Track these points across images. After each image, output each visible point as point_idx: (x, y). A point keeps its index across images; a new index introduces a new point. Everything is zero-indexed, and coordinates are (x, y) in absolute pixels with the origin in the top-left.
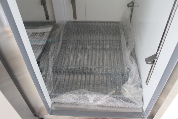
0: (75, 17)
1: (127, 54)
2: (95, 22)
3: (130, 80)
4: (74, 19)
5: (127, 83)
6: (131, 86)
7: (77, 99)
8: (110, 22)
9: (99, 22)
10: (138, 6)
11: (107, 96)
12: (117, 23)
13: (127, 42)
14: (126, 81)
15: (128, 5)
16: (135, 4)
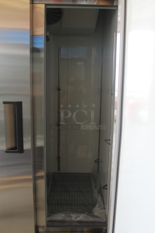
0: (59, 169)
1: (96, 192)
2: (73, 173)
3: (97, 205)
4: (58, 171)
5: (96, 207)
6: (99, 209)
7: (64, 217)
8: (84, 174)
9: (76, 173)
10: (102, 162)
11: (83, 215)
12: (89, 174)
13: (96, 185)
14: (95, 206)
15: (95, 161)
16: (100, 161)
